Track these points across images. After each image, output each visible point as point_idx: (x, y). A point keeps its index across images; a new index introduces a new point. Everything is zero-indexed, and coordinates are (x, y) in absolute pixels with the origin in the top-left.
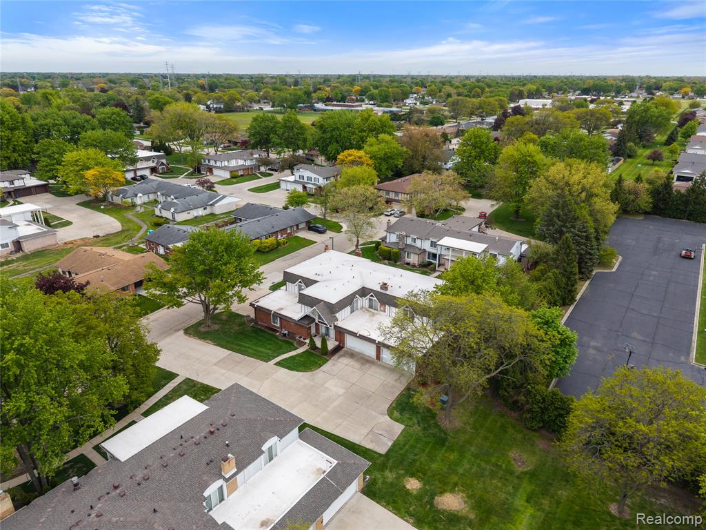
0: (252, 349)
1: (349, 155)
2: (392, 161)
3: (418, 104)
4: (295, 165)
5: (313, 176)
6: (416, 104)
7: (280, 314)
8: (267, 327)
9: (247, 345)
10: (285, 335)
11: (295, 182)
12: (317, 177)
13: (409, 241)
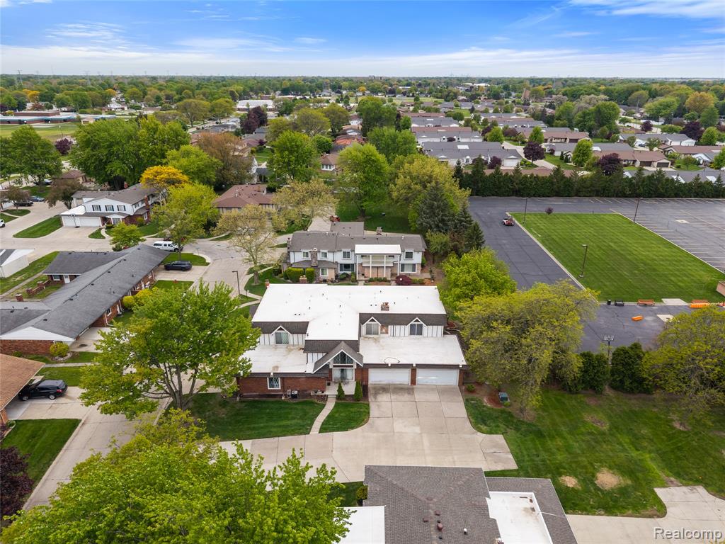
0: (274, 427)
1: (157, 172)
2: (204, 174)
3: (126, 108)
4: (73, 194)
5: (115, 203)
6: (123, 109)
7: (280, 373)
8: (260, 396)
9: (262, 425)
10: (294, 396)
11: (87, 215)
12: (122, 204)
13: (320, 257)
